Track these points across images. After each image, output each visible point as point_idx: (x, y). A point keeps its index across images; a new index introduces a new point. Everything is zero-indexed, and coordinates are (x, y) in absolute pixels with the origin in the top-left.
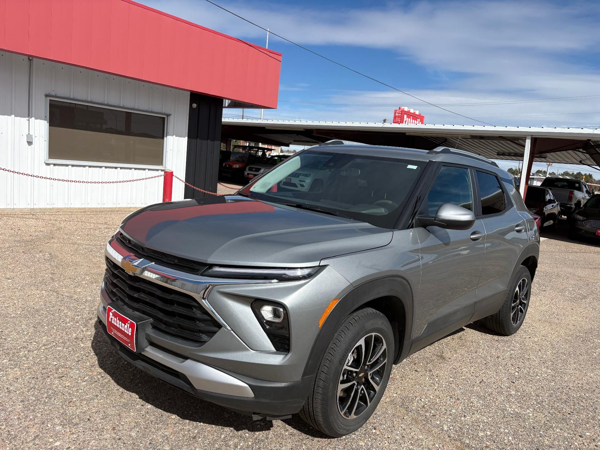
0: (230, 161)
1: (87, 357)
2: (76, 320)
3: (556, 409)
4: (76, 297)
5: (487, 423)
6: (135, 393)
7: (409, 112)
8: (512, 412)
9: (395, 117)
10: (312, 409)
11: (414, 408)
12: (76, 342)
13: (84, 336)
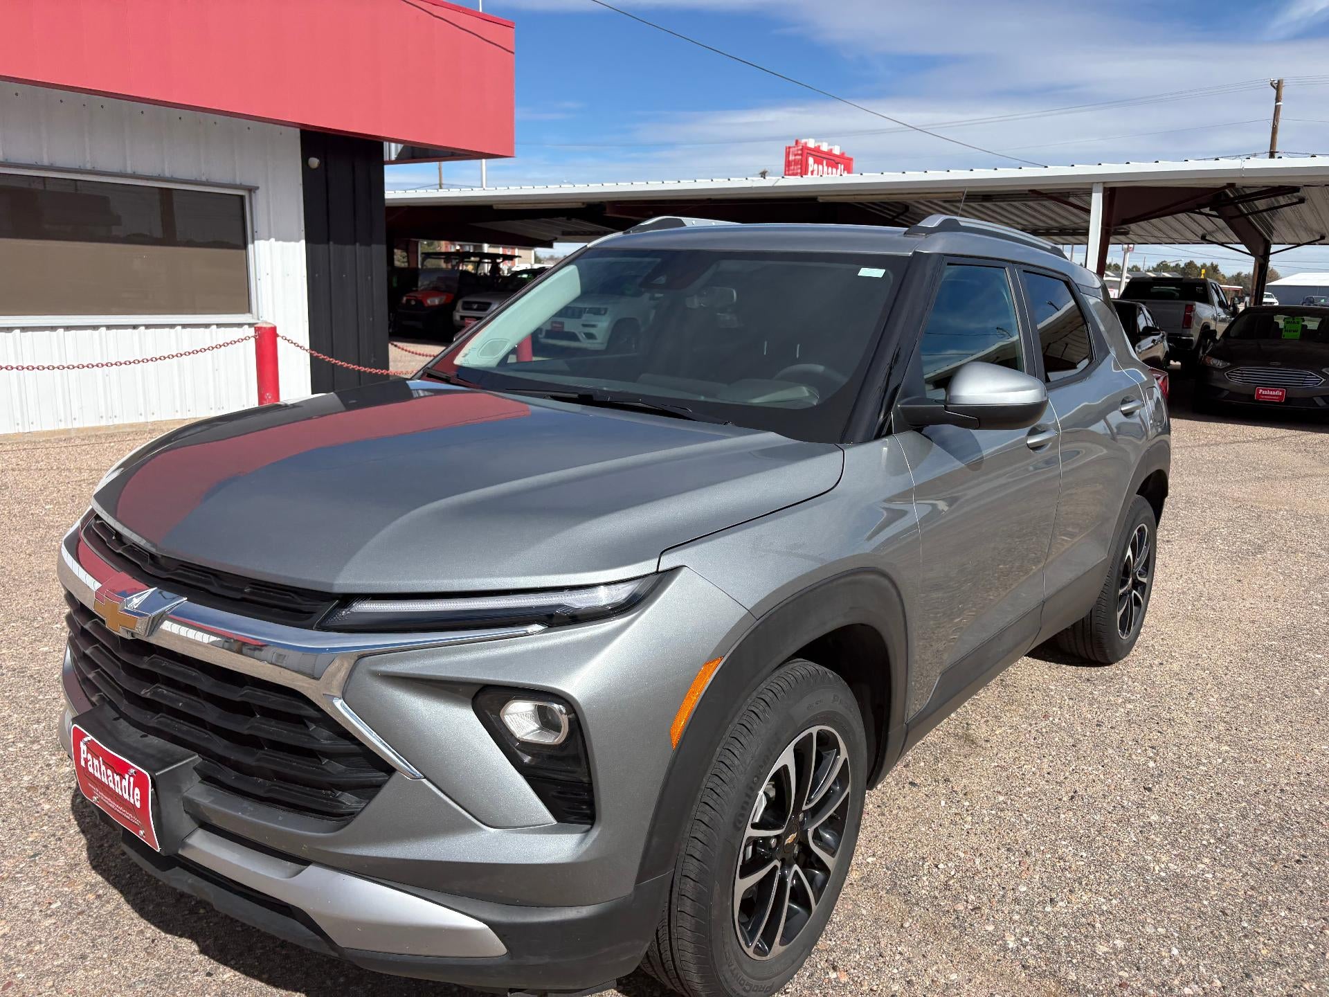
0: (417, 291)
1: (60, 839)
2: (32, 735)
3: (1264, 851)
4: (34, 667)
5: (1111, 913)
6: (189, 938)
7: (817, 149)
8: (1163, 874)
9: (788, 164)
10: (669, 953)
11: (924, 892)
12: (31, 799)
13: (53, 778)
